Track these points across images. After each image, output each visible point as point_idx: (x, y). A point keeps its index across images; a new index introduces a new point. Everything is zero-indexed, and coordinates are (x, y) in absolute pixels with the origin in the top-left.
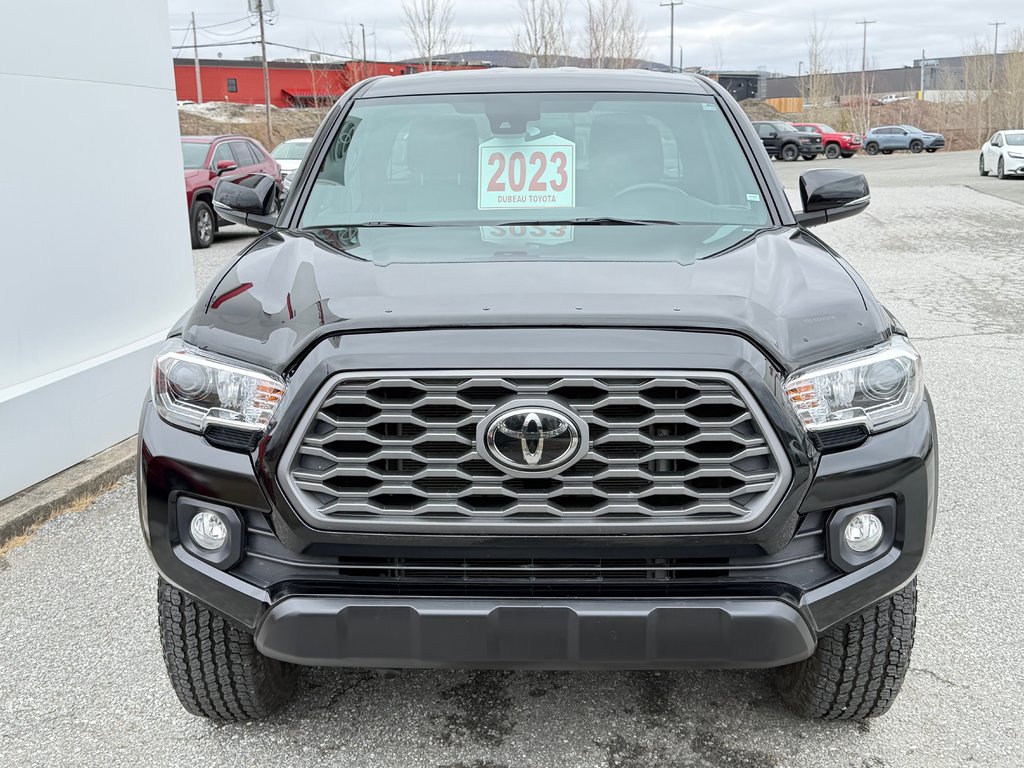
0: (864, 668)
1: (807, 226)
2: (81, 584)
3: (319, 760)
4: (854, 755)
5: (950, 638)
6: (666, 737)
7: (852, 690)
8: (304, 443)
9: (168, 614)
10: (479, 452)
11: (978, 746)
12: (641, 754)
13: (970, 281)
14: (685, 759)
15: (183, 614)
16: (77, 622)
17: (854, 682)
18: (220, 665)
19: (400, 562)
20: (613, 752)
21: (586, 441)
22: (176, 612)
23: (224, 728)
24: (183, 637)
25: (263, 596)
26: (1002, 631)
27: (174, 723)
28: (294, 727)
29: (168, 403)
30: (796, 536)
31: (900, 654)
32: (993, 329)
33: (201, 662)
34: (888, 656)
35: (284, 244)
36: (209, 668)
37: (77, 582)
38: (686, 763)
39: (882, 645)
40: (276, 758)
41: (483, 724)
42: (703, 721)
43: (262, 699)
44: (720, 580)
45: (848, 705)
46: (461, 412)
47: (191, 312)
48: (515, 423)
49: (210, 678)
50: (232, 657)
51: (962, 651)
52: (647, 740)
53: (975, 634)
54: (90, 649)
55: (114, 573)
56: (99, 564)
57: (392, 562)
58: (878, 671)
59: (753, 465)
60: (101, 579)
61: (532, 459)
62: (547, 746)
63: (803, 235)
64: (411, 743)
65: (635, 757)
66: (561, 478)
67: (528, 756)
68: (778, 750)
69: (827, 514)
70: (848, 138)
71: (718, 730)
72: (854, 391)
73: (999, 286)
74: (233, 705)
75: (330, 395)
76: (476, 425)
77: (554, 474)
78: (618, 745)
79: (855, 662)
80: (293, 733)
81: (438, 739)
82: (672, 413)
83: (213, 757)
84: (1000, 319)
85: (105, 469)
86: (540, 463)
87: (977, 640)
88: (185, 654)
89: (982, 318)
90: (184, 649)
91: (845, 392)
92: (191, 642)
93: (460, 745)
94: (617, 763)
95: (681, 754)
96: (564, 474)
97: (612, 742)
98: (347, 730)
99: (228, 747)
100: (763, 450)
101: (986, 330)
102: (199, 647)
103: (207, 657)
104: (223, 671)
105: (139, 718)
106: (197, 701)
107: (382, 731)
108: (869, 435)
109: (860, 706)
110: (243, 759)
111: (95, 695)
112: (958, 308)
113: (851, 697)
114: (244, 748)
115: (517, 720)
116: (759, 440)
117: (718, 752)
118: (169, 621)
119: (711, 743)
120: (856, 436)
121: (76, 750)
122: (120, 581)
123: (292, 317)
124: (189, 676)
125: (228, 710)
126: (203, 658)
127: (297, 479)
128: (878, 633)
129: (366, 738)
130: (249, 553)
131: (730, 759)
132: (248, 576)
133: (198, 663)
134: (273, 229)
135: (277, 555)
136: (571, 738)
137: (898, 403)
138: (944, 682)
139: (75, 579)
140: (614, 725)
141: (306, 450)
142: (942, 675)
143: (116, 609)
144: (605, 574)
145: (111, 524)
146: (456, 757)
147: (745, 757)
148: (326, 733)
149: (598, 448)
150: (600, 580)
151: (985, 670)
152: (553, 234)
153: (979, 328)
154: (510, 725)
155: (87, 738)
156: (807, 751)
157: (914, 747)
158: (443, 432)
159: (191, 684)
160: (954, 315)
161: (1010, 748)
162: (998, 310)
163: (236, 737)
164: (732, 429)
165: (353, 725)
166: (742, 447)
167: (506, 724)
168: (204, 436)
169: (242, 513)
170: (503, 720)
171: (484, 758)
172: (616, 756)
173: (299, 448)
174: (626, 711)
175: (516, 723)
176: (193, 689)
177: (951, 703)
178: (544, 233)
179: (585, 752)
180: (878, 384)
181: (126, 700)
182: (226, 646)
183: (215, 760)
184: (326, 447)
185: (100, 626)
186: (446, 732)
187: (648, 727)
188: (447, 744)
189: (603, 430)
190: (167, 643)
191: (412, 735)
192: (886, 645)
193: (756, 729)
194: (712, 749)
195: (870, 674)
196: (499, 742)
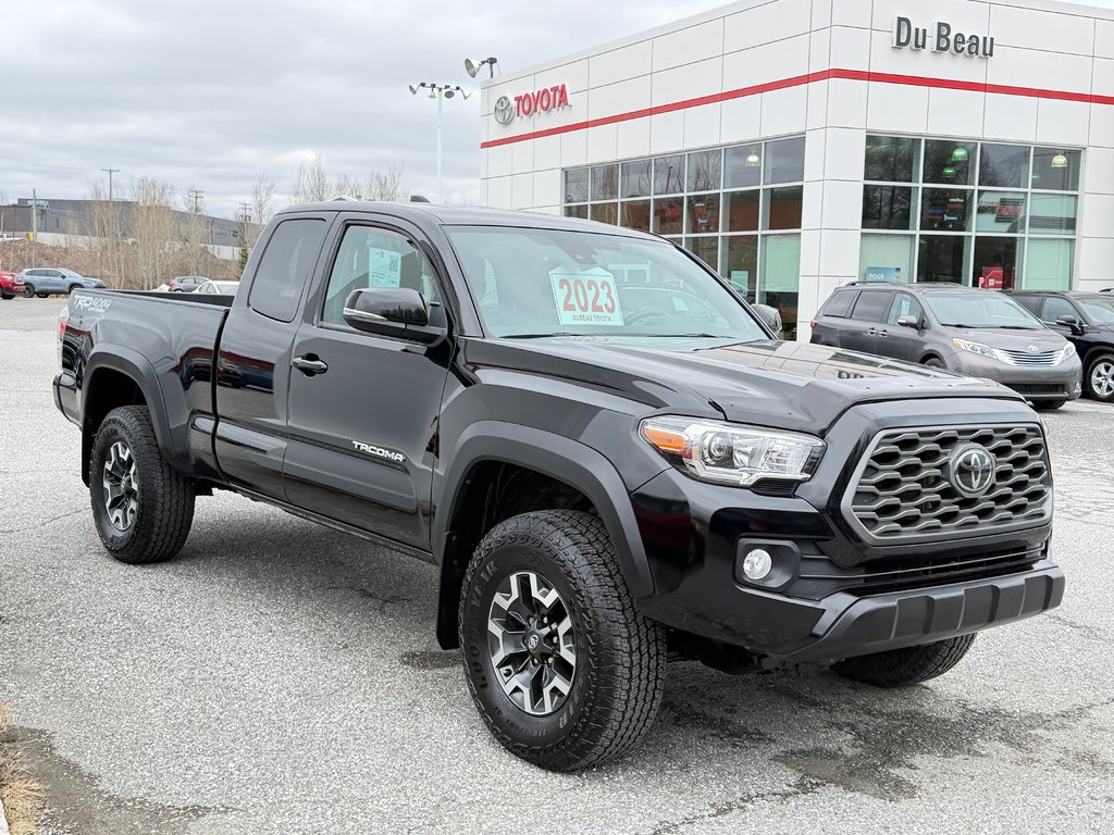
8: (860, 484)
12: (855, 726)
14: (881, 723)
21: (995, 471)
61: (976, 485)
66: (981, 497)
70: (10, 278)
75: (877, 447)
76: (948, 463)
77: (981, 494)
86: (978, 487)
127: (855, 511)
141: (862, 488)
144: (986, 563)
146: (766, 753)
147: (904, 714)
167: (752, 730)
170: (746, 729)
173: (857, 488)
184: (875, 485)
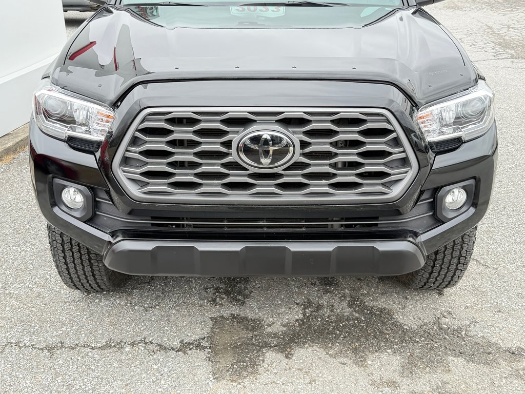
0: (445, 266)
1: (422, 6)
2: (8, 208)
3: (144, 315)
4: (436, 309)
5: (486, 239)
6: (333, 299)
7: (438, 277)
8: (127, 151)
9: (54, 239)
10: (233, 157)
11: (503, 304)
12: (320, 310)
13: (491, 28)
14: (344, 312)
15: (62, 239)
16: (6, 231)
17: (439, 272)
18: (86, 266)
19: (188, 220)
20: (305, 309)
21: (298, 151)
22: (58, 237)
23: (90, 295)
24: (63, 251)
25: (107, 237)
26: (514, 236)
27: (62, 292)
28: (130, 295)
29: (43, 121)
30: (418, 203)
31: (466, 258)
32: (503, 56)
33: (75, 264)
34: (459, 259)
35: (112, 15)
36: (79, 267)
37: (6, 207)
38: (345, 314)
39: (456, 254)
40: (120, 313)
41: (234, 292)
42: (354, 290)
43: (112, 282)
44: (373, 229)
45: (434, 283)
46: (223, 133)
47: (56, 62)
48: (256, 140)
49: (81, 272)
50: (92, 261)
51: (493, 247)
52: (323, 302)
53: (500, 237)
54: (14, 248)
55: (27, 202)
56: (18, 196)
57: (183, 220)
58: (453, 267)
59: (396, 164)
60: (19, 205)
61: (265, 161)
62: (269, 305)
63: (419, 12)
64: (195, 304)
65: (317, 311)
66: (282, 172)
67: (259, 311)
68: (395, 306)
69: (436, 190)
71: (362, 294)
72: (455, 116)
73: (506, 31)
74: (95, 286)
75: (142, 122)
76: (232, 140)
77: (279, 170)
78: (308, 304)
79: (441, 263)
80: (129, 298)
81: (210, 301)
82: (351, 134)
83: (85, 313)
84: (507, 50)
85: (20, 139)
86: (271, 163)
87: (501, 241)
88: (65, 260)
89: (498, 50)
90: (65, 258)
91: (450, 117)
92: (68, 254)
93: (222, 305)
94: (307, 315)
95: (342, 310)
96: (284, 170)
97: (305, 302)
98: (159, 296)
99: (93, 307)
100: (403, 155)
101: (500, 57)
102: (73, 256)
103: (78, 262)
104: (88, 269)
105: (43, 290)
106: (74, 283)
107: (179, 297)
108: (463, 143)
109: (441, 284)
110: (101, 314)
111: (17, 276)
112: (485, 44)
113: (436, 280)
114: (102, 307)
115: (253, 290)
116: (401, 149)
117: (362, 308)
118: (55, 242)
119: (358, 303)
120: (455, 144)
121: (7, 309)
122: (30, 206)
123: (116, 70)
124: (68, 271)
125: (92, 288)
126: (75, 262)
127: (124, 171)
128: (454, 248)
129: (170, 301)
130: (98, 213)
131: (368, 312)
132: (97, 225)
133: (73, 265)
134: (105, 5)
135: (114, 214)
136: (282, 300)
137: (479, 122)
138: (483, 265)
139: (5, 205)
140: (306, 292)
141: (128, 154)
142: (482, 262)
143: (28, 223)
144: (307, 226)
145: (24, 171)
146: (220, 312)
147: (377, 310)
148: (147, 298)
149: (305, 155)
150: (304, 229)
151: (505, 258)
152: (273, 11)
153: (496, 55)
154: (249, 293)
155: (13, 302)
156: (411, 307)
157: (468, 305)
158: (211, 145)
159: (70, 275)
160: (483, 48)
161: (520, 305)
162: (506, 45)
163: (97, 301)
164: (385, 143)
165: (163, 293)
166: (390, 154)
167: (247, 292)
168: (66, 142)
169: (92, 189)
170: (245, 290)
171: (235, 313)
172: (307, 310)
173: (124, 153)
174: (312, 284)
175: (252, 291)
176: (71, 278)
177: (488, 278)
178: (267, 10)
179: (290, 308)
180: (469, 112)
181: (35, 278)
182: (89, 256)
183: (86, 315)
184: (141, 153)
185: (19, 233)
186: (214, 297)
187: (324, 294)
188: (214, 304)
189: (309, 144)
190: (55, 254)
191: (195, 299)
192: (459, 254)
193: (382, 294)
194: (359, 306)
195: (448, 268)
196: (243, 303)
